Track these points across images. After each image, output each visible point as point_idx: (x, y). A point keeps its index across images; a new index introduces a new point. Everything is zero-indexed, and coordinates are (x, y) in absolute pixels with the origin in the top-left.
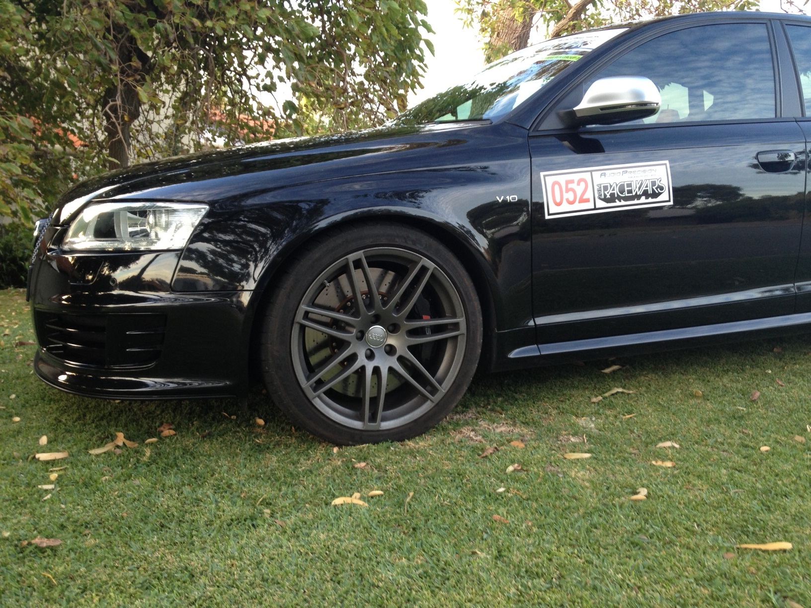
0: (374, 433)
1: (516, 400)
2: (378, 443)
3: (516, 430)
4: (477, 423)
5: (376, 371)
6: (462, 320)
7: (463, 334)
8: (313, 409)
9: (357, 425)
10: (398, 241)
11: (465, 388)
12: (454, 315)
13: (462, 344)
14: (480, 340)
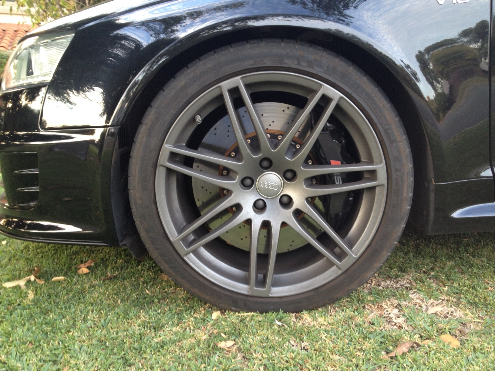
0: (262, 300)
1: (472, 266)
2: (267, 312)
3: (459, 314)
4: (408, 295)
5: (266, 225)
6: (380, 168)
7: (383, 185)
8: (185, 266)
9: (242, 288)
10: (289, 63)
11: (386, 254)
12: (371, 161)
13: (380, 196)
14: (408, 193)
